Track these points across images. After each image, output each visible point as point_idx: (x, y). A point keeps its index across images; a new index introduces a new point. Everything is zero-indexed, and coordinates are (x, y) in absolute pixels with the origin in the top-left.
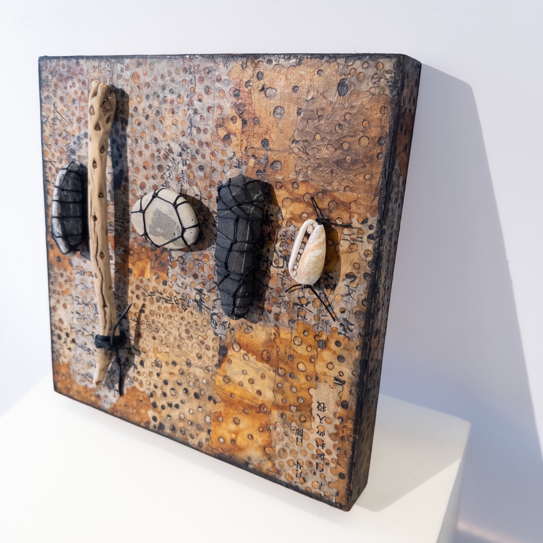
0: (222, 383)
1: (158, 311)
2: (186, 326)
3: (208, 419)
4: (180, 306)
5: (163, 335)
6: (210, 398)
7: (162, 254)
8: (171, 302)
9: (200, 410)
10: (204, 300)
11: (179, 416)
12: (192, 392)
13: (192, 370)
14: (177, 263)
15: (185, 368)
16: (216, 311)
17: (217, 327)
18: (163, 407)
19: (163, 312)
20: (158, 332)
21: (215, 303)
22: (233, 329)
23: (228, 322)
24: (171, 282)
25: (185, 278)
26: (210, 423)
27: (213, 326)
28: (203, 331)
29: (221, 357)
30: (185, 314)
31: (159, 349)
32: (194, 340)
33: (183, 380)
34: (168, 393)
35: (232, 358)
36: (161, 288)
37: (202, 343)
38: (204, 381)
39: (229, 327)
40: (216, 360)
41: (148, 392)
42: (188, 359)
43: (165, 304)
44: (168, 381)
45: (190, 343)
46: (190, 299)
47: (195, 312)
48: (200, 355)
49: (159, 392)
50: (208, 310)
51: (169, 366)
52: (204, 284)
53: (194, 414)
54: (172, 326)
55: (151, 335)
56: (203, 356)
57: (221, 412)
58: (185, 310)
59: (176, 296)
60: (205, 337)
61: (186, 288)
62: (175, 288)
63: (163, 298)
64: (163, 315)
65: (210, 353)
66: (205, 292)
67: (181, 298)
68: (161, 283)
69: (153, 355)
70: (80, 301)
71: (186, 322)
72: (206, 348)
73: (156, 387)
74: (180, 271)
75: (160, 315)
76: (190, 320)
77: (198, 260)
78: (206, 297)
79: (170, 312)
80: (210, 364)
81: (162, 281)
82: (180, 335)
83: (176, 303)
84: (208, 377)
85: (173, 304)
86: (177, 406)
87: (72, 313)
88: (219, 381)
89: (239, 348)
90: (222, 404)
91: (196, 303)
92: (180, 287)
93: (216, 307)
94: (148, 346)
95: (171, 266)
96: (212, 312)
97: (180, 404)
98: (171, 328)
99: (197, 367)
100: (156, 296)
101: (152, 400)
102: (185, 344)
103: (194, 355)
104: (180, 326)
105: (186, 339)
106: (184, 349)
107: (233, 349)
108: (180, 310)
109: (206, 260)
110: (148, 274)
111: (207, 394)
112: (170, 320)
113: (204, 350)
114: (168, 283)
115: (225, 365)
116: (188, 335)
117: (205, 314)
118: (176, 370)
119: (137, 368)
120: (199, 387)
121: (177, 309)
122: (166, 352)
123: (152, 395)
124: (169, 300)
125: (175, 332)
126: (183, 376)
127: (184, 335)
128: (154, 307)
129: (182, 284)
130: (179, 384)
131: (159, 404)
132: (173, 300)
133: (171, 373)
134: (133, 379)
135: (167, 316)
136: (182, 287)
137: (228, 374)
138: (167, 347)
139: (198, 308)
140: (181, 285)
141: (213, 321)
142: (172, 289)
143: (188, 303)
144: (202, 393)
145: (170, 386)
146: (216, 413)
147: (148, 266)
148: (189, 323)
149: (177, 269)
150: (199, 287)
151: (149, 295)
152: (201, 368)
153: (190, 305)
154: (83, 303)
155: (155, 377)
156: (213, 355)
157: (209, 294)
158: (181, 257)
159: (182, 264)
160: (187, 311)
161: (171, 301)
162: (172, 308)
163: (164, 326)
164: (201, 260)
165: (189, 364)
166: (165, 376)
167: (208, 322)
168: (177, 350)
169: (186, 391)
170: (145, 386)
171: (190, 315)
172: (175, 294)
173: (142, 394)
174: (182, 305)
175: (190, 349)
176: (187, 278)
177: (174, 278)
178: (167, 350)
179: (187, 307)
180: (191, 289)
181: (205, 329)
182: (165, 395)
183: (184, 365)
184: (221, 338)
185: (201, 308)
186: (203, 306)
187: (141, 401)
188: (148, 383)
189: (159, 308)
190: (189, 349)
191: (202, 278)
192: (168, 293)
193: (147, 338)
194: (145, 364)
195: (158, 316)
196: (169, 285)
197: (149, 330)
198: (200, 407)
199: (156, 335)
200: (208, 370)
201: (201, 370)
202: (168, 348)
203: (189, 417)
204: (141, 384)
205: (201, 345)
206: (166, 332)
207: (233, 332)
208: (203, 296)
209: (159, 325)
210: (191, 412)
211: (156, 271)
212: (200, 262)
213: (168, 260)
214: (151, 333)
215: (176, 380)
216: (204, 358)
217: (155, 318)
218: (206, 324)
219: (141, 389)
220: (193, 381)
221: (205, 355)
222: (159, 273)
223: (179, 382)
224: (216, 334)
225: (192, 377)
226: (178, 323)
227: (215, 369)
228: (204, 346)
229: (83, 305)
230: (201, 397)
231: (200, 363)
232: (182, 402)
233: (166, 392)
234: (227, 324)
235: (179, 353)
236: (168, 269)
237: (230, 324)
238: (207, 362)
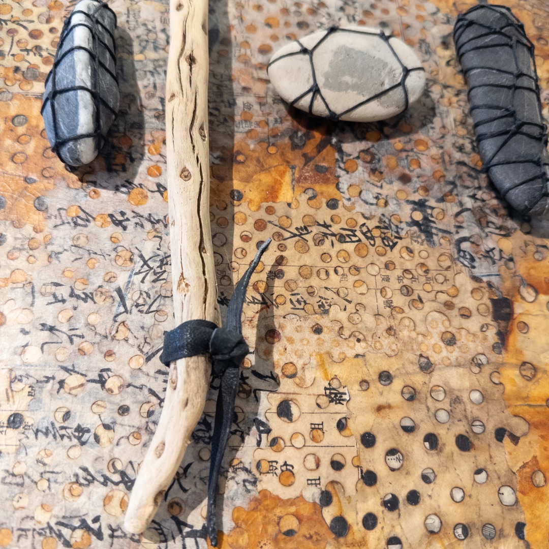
0: (520, 382)
1: (321, 264)
2: (399, 279)
3: (508, 496)
4: (378, 241)
5: (343, 316)
6: (500, 434)
7: (319, 151)
8: (354, 239)
9: (482, 477)
10: (432, 219)
11: (425, 525)
12: (448, 439)
13: (437, 378)
14: (360, 162)
15: (418, 379)
16: (464, 233)
17: (476, 264)
18: (370, 521)
19: (334, 263)
20: (326, 312)
21: (460, 218)
22: (511, 260)
23: (498, 249)
24: (349, 199)
25: (381, 187)
26: (517, 502)
27: (466, 263)
28: (446, 280)
29: (503, 324)
30: (394, 255)
31: (336, 353)
32: (428, 306)
33: (418, 414)
34: (380, 470)
35: (525, 319)
36: (324, 215)
37: (449, 305)
38: (476, 396)
39: (501, 258)
40: (492, 335)
41: (312, 494)
42: (421, 356)
43: (338, 246)
44: (374, 432)
45: (417, 315)
46: (401, 222)
47: (416, 247)
48: (449, 336)
49: (350, 478)
50: (445, 235)
51: (372, 388)
52: (427, 190)
53: (467, 499)
54: (363, 289)
55: (308, 325)
56: (457, 336)
57: (535, 457)
58: (392, 248)
59: (364, 225)
60: (452, 291)
61: (386, 204)
62: (360, 208)
63: (333, 235)
64: (336, 272)
65: (474, 324)
66: (432, 203)
67: (378, 224)
68: (324, 205)
69: (319, 374)
70: (63, 292)
71: (398, 272)
72: (463, 316)
73: (337, 466)
74: (366, 175)
75: (327, 273)
76: (409, 265)
77: (405, 151)
78: (435, 212)
79: (356, 260)
80: (480, 350)
81: (324, 201)
82: (389, 304)
83: (367, 238)
84: (482, 381)
85: (359, 240)
86: (414, 498)
88: (512, 381)
89: (534, 294)
90: (534, 436)
91: (415, 228)
92: (372, 204)
93: (464, 225)
94: (300, 357)
95: (345, 170)
96: (457, 237)
97: (422, 488)
98: (362, 294)
99: (450, 365)
100: (313, 234)
101: (329, 514)
102: (406, 322)
103: (435, 339)
104: (385, 283)
105: (406, 309)
106: (405, 334)
107: (523, 298)
108: (380, 249)
109: (422, 148)
110: (286, 193)
111: (491, 427)
112: (357, 278)
113: (457, 321)
114: (340, 204)
115: (517, 339)
116: (409, 298)
117: (441, 244)
118: (393, 394)
119: (268, 431)
120: (466, 417)
121: (372, 249)
122: (357, 356)
123: (326, 498)
124: (348, 236)
125: (375, 301)
126: (416, 404)
127: (399, 300)
128: (312, 258)
129: (377, 198)
130: (409, 430)
131: (354, 519)
132: (358, 233)
133: (380, 408)
134: (254, 471)
135: (346, 270)
136: (377, 204)
137: (528, 356)
138: (359, 340)
139: (423, 237)
140: (374, 201)
141: (462, 254)
142: (354, 211)
143: (397, 232)
144: (478, 430)
145: (381, 447)
146: (524, 466)
147: (288, 178)
148: (406, 271)
149: (361, 172)
150: (416, 197)
151: (295, 235)
152: (459, 365)
153: (403, 234)
154: (72, 295)
155: (332, 436)
156: (482, 327)
157: (441, 205)
158: (366, 151)
159: (370, 162)
160: (398, 247)
161: (355, 236)
162: (357, 250)
163: (342, 294)
164: (412, 150)
165: (427, 367)
166: (361, 423)
167: (453, 260)
168: (387, 342)
169: (432, 440)
170: (301, 476)
171: (405, 255)
172: (361, 221)
173: (293, 509)
174: (383, 239)
175: (421, 328)
176: (386, 187)
177: (355, 191)
178: (360, 348)
179: (396, 240)
180: (399, 204)
181: (449, 274)
182: (370, 478)
183: (414, 373)
184: (490, 285)
185: (429, 235)
186: (434, 231)
187: (290, 533)
188: (311, 463)
189: (324, 256)
190: (418, 329)
191: (421, 179)
192: (344, 221)
193: (297, 336)
194: (294, 410)
195: (323, 276)
196: (344, 206)
197: (302, 313)
198: (479, 472)
199: (324, 321)
200: (480, 365)
201: (461, 370)
202: (363, 344)
203: (455, 514)
204: (287, 474)
205: (447, 312)
206: (351, 308)
207: (511, 264)
208: (429, 211)
209: (329, 295)
210: (458, 495)
211: (307, 185)
212: (411, 154)
213: (337, 160)
214: (306, 319)
215: (397, 422)
216: (463, 338)
217: (315, 282)
218: (448, 263)
219: (285, 493)
220: (447, 407)
221: (463, 332)
222: (317, 188)
223: (408, 423)
224: (476, 279)
225: (441, 396)
226: (379, 278)
227: (494, 357)
228: (455, 312)
229: (72, 302)
230: (476, 442)
231: (454, 354)
232: (426, 479)
233: (372, 469)
234: (496, 252)
235: (394, 347)
236: (339, 177)
237: (501, 251)
238: (471, 345)
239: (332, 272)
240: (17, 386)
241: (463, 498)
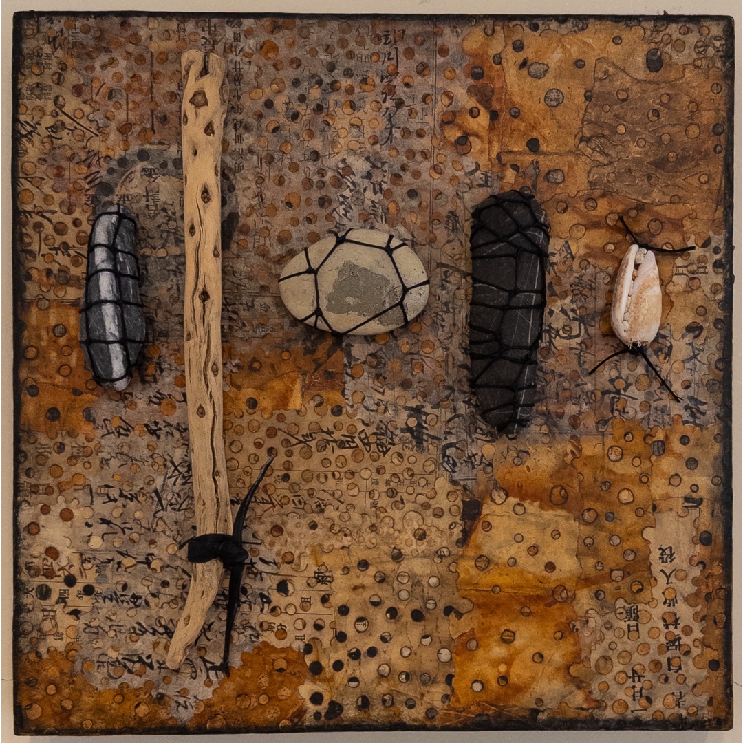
0: (473, 572)
1: (322, 469)
2: (387, 483)
3: (445, 655)
4: (374, 447)
5: (334, 515)
6: (448, 610)
7: (329, 356)
8: (352, 445)
9: (427, 641)
10: (425, 425)
11: (378, 670)
12: (405, 611)
13: (404, 566)
14: (366, 367)
15: (390, 567)
16: (452, 439)
17: (457, 469)
18: (338, 666)
19: (333, 468)
20: (322, 511)
21: (451, 425)
22: (490, 465)
23: (480, 454)
24: (352, 406)
25: (383, 393)
26: (451, 659)
27: (448, 468)
28: (427, 483)
29: (469, 523)
30: (385, 460)
31: (326, 545)
32: (408, 506)
33: (384, 593)
34: (350, 631)
35: (490, 519)
36: (328, 421)
37: (426, 506)
38: (433, 581)
39: (481, 463)
40: (457, 532)
41: (298, 646)
42: (395, 548)
43: (339, 452)
44: (349, 605)
45: (397, 515)
46: (397, 428)
47: (407, 452)
48: (421, 532)
49: (327, 636)
50: (434, 441)
51: (352, 573)
52: (425, 396)
53: (413, 655)
54: (355, 491)
55: (304, 522)
56: (428, 533)
57: (473, 629)
58: (385, 453)
59: (363, 431)
60: (431, 494)
61: (386, 410)
62: (362, 415)
63: (335, 441)
64: (334, 475)
65: (443, 523)
66: (428, 409)
67: (375, 431)
68: (329, 412)
69: (311, 562)
70: (114, 493)
71: (387, 477)
72: (435, 515)
73: (318, 627)
74: (371, 381)
75: (326, 477)
76: (397, 470)
77: (412, 354)
78: (430, 417)
79: (352, 465)
80: (445, 544)
81: (330, 408)
82: (374, 504)
83: (364, 444)
84: (441, 569)
85: (357, 446)
86: (372, 652)
87: (88, 525)
88: (467, 571)
89: (504, 497)
90: (476, 614)
91: (408, 435)
92: (373, 411)
93: (454, 431)
94: (297, 548)
95: (351, 376)
96: (444, 443)
97: (381, 646)
98: (354, 496)
99: (417, 556)
100: (316, 441)
101: (309, 660)
102: (387, 520)
103: (409, 535)
104: (375, 487)
105: (389, 510)
106: (385, 530)
107: (493, 501)
108: (374, 454)
109: (428, 350)
110: (296, 401)
111: (441, 605)
112: (350, 481)
113: (431, 520)
114: (344, 410)
115: (479, 536)
116: (392, 500)
117: (429, 450)
118: (367, 578)
119: (269, 602)
120: (423, 596)
121: (367, 455)
122: (343, 548)
123: (308, 649)
124: (348, 442)
125: (363, 502)
126: (384, 585)
127: (384, 501)
128: (315, 463)
129: (378, 404)
130: (375, 604)
131: (328, 664)
132: (357, 440)
133: (355, 588)
134: (258, 628)
135: (342, 474)
136: (377, 411)
137: (485, 550)
138: (346, 535)
139: (414, 443)
140: (375, 408)
141: (446, 459)
142: (355, 418)
143: (392, 439)
144: (429, 606)
145: (353, 615)
146: (463, 635)
147: (298, 386)
148: (394, 475)
149: (366, 379)
150: (414, 403)
151: (301, 442)
152: (425, 556)
153: (396, 440)
154: (121, 495)
155: (317, 607)
156: (451, 525)
157: (436, 411)
158: (373, 355)
159: (376, 367)
160: (390, 453)
161: (354, 442)
162: (354, 455)
163: (337, 496)
164: (418, 353)
165: (398, 557)
166: (339, 598)
167: (437, 465)
168: (368, 537)
169: (393, 612)
170: (291, 634)
171: (395, 461)
172: (361, 427)
173: (283, 655)
174: (378, 445)
175: (399, 526)
176: (388, 392)
177: (358, 397)
178: (346, 541)
179: (390, 446)
180: (396, 411)
181: (431, 478)
182: (341, 637)
183: (387, 562)
184: (465, 488)
185: (420, 442)
186: (425, 437)
187: (281, 670)
188: (299, 624)
189: (325, 461)
190: (396, 527)
191: (421, 384)
192: (345, 428)
193: (296, 531)
194: (290, 587)
195: (322, 479)
196: (347, 413)
197: (301, 512)
198: (425, 637)
199: (318, 519)
200: (441, 557)
201: (425, 560)
202: (349, 538)
203: (402, 665)
204: (282, 633)
205: (423, 512)
206: (342, 508)
207: (489, 469)
208: (424, 418)
209: (326, 496)
210: (406, 652)
211: (315, 392)
212: (416, 357)
213: (345, 365)
214: (304, 517)
215: (367, 599)
216: (433, 535)
217: (314, 484)
218: (432, 467)
219: (279, 644)
220: (409, 589)
221: (433, 529)
222: (324, 394)
223: (376, 599)
224: (453, 482)
225: (405, 580)
226: (369, 482)
227: (455, 550)
228: (430, 512)
229: (121, 501)
230: (427, 615)
231: (422, 547)
232: (383, 639)
233: (343, 630)
234: (478, 458)
235: (374, 541)
236: (345, 383)
237: (483, 456)
238: (438, 540)
239: (330, 476)
240: (88, 565)
241: (410, 654)
